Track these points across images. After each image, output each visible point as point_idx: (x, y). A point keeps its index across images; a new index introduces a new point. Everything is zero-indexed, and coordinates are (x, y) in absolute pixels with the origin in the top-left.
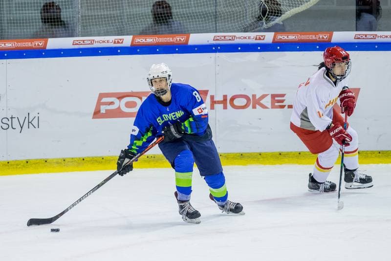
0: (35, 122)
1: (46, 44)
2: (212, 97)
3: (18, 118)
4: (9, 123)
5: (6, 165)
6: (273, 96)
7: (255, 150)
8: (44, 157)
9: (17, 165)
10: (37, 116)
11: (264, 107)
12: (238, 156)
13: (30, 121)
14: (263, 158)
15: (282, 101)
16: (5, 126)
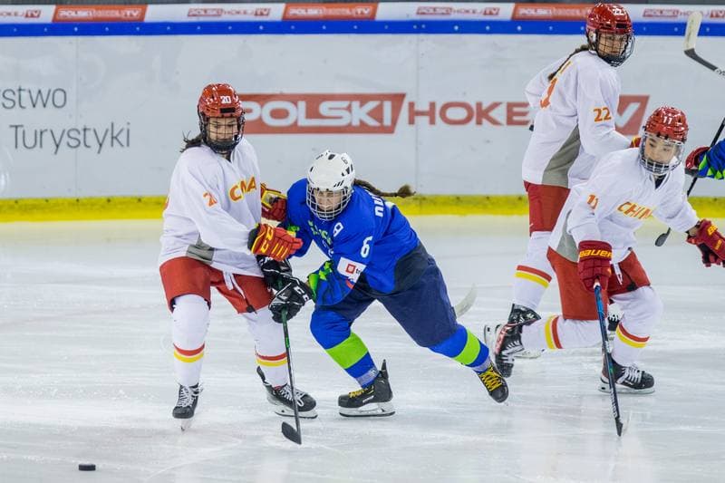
0: (122, 138)
1: (143, 14)
2: (412, 105)
3: (95, 131)
4: (81, 137)
5: (73, 204)
6: (510, 106)
7: (479, 191)
8: (137, 194)
9: (93, 205)
10: (126, 127)
11: (495, 122)
12: (453, 200)
13: (115, 135)
14: (493, 204)
15: (524, 114)
16: (73, 143)
